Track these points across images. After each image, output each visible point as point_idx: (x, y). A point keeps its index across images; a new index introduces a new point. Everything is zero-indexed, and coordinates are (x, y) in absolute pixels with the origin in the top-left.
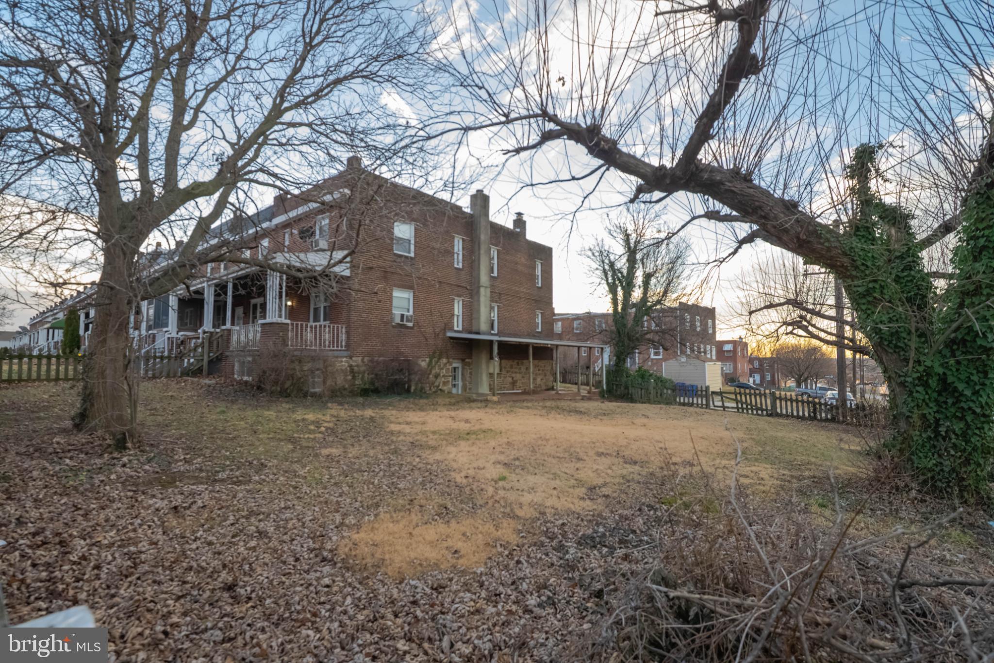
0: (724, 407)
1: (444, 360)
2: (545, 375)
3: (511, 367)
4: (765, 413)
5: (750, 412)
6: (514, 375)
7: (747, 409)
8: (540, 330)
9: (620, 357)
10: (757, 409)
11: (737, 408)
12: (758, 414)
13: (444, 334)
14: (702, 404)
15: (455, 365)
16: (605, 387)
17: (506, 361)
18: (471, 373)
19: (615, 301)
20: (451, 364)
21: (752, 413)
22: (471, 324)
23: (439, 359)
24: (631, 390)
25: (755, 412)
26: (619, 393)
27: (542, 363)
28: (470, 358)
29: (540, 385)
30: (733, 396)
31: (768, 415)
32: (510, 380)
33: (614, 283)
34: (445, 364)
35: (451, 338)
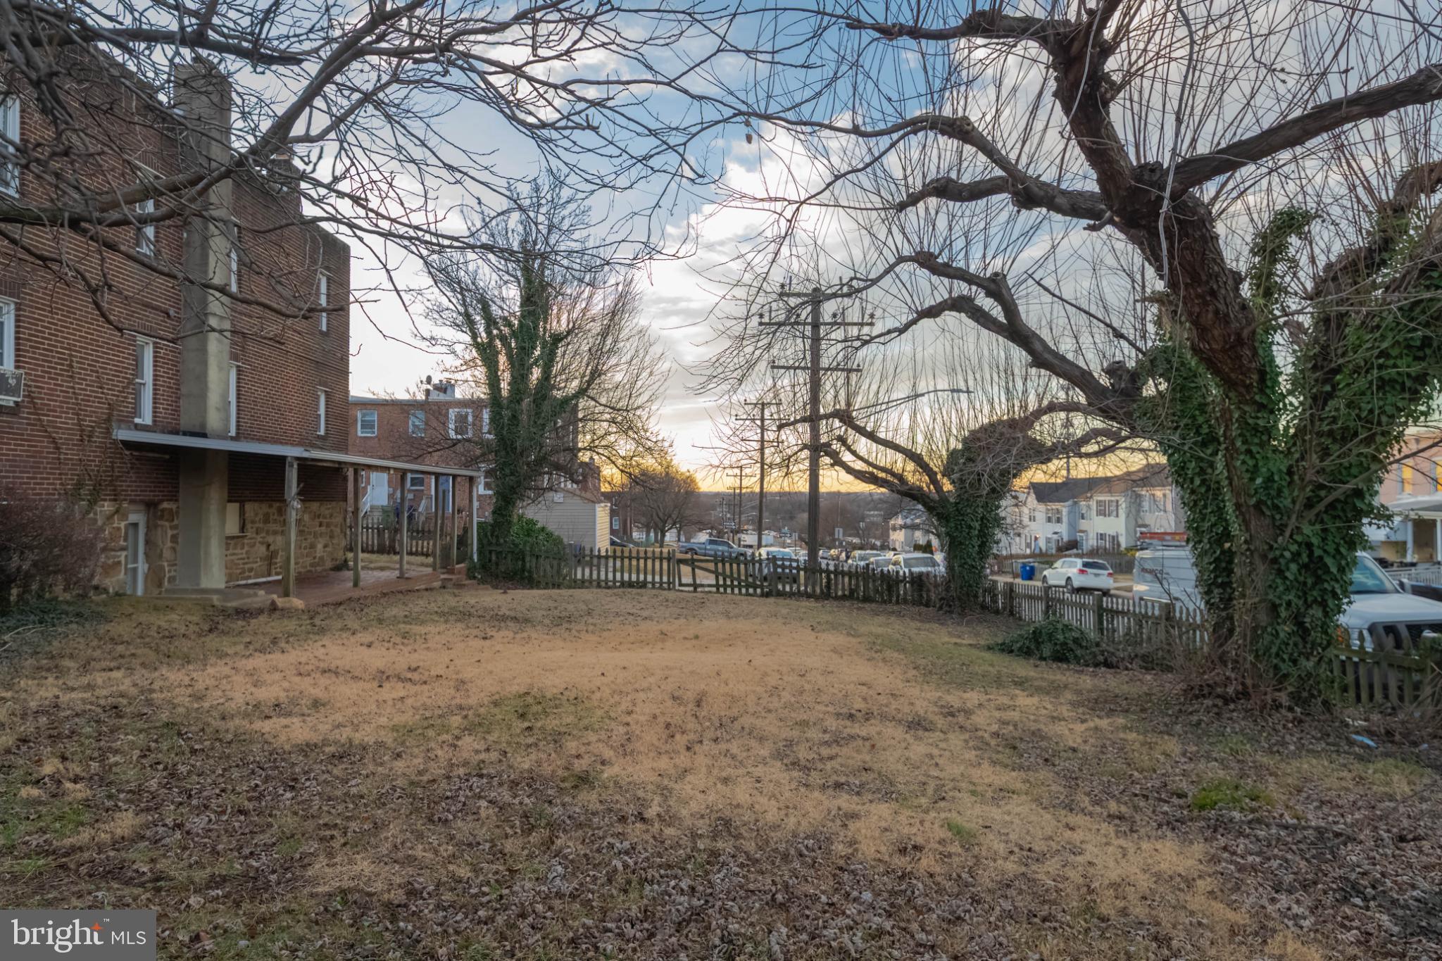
0: (695, 586)
1: (107, 507)
2: (332, 537)
3: (266, 520)
4: (759, 591)
5: (736, 591)
6: (270, 539)
7: (733, 587)
8: (322, 432)
9: (507, 497)
10: (747, 587)
11: (717, 586)
12: (748, 594)
13: (108, 432)
14: (661, 583)
15: (133, 518)
16: (475, 557)
17: (256, 505)
18: (174, 539)
19: (493, 381)
20: (125, 517)
21: (740, 593)
22: (177, 410)
23: (93, 503)
24: (530, 562)
25: (744, 591)
26: (502, 568)
27: (325, 509)
28: (174, 498)
29: (322, 558)
30: (711, 566)
31: (763, 595)
32: (262, 550)
33: (491, 344)
34: (110, 518)
35: (127, 444)
